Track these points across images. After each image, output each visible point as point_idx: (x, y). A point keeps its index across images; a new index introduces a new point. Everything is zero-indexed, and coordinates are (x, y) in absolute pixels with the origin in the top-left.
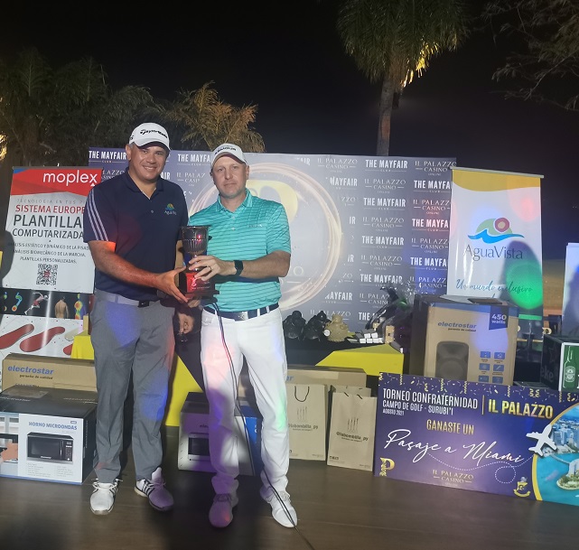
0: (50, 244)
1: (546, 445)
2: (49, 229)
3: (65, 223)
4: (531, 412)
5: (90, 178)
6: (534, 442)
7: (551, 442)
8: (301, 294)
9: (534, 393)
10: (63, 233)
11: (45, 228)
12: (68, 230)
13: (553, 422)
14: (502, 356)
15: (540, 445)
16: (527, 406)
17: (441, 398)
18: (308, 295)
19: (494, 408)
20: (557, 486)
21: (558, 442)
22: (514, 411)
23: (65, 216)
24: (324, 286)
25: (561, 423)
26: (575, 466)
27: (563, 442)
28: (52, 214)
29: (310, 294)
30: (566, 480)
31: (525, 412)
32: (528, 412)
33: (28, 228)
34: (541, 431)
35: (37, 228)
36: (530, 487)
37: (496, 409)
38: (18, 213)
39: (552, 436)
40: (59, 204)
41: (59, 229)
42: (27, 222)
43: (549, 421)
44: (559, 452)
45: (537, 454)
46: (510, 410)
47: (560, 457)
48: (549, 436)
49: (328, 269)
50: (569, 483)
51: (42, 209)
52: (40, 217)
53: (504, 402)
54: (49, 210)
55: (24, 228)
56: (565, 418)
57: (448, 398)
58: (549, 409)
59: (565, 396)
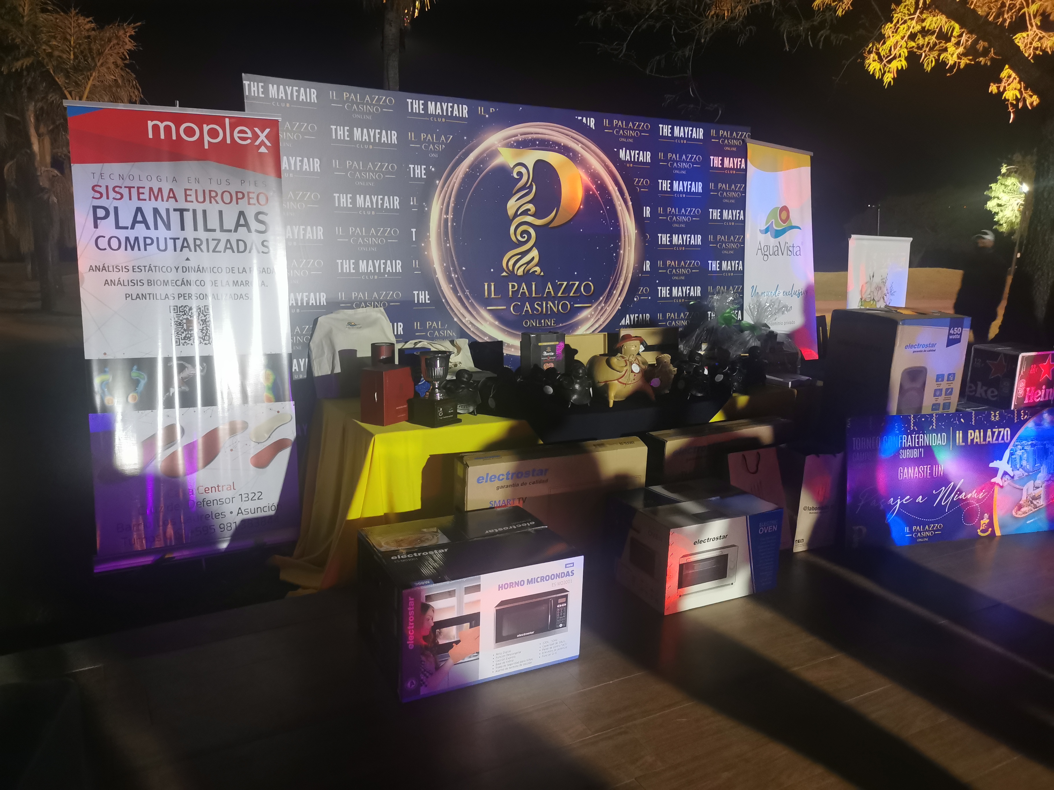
0: (187, 264)
1: (1005, 473)
2: (182, 235)
3: (213, 222)
4: (993, 438)
5: (256, 136)
6: (996, 471)
7: (1009, 469)
8: (592, 321)
9: (995, 416)
10: (212, 244)
11: (169, 234)
12: (224, 237)
13: (1011, 446)
14: (951, 376)
15: (1000, 473)
16: (989, 432)
17: (912, 437)
18: (600, 322)
19: (961, 441)
20: (1012, 515)
21: (1014, 468)
22: (978, 440)
23: (213, 210)
24: (618, 307)
25: (1017, 445)
26: (1027, 490)
27: (1018, 466)
28: (182, 204)
29: (602, 320)
30: (1020, 507)
31: (988, 440)
32: (991, 439)
33: (132, 234)
34: (1001, 459)
35: (152, 233)
36: (991, 524)
37: (963, 442)
38: (103, 202)
39: (1010, 463)
40: (194, 186)
41: (202, 234)
42: (126, 220)
43: (1006, 445)
44: (1016, 478)
45: (998, 484)
46: (975, 440)
47: (1015, 483)
48: (1008, 463)
49: (622, 282)
50: (1023, 510)
51: (156, 194)
52: (156, 211)
53: (970, 431)
54: (172, 195)
55: (122, 234)
56: (1020, 439)
57: (918, 438)
58: (1006, 432)
59: (1019, 415)
